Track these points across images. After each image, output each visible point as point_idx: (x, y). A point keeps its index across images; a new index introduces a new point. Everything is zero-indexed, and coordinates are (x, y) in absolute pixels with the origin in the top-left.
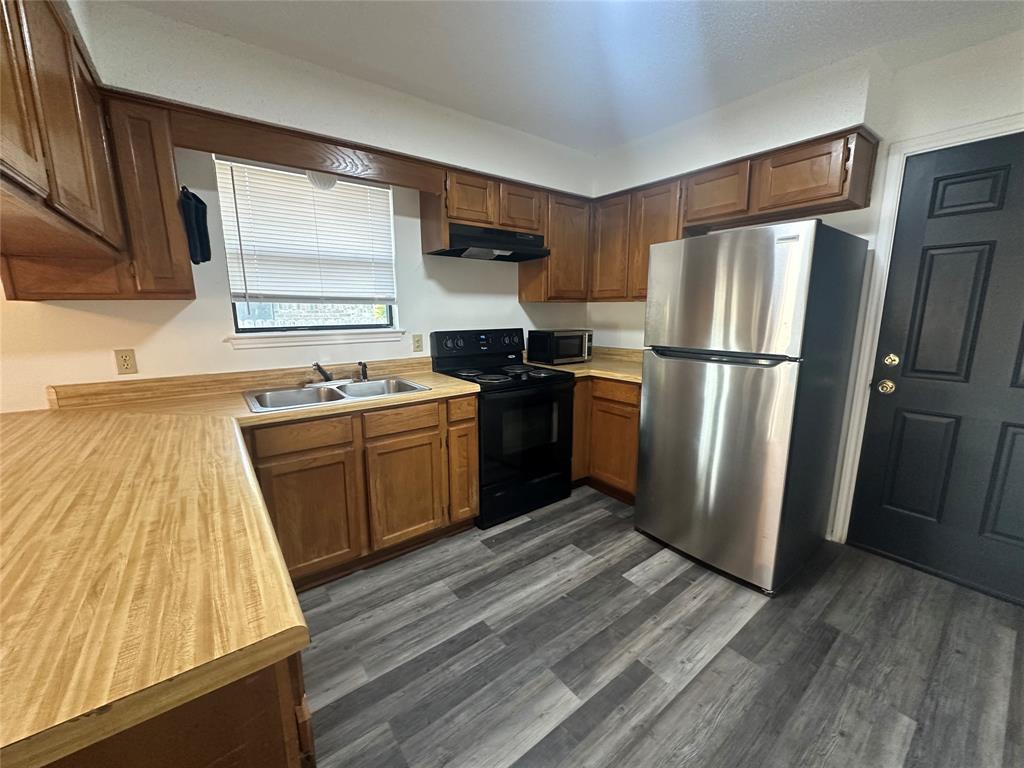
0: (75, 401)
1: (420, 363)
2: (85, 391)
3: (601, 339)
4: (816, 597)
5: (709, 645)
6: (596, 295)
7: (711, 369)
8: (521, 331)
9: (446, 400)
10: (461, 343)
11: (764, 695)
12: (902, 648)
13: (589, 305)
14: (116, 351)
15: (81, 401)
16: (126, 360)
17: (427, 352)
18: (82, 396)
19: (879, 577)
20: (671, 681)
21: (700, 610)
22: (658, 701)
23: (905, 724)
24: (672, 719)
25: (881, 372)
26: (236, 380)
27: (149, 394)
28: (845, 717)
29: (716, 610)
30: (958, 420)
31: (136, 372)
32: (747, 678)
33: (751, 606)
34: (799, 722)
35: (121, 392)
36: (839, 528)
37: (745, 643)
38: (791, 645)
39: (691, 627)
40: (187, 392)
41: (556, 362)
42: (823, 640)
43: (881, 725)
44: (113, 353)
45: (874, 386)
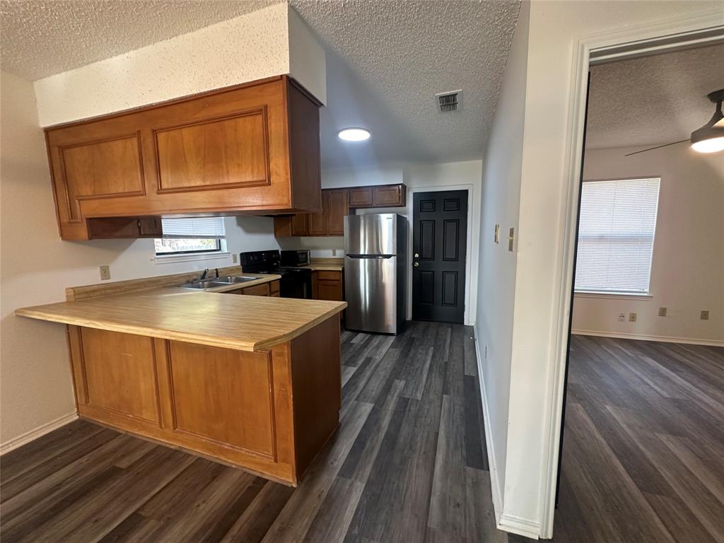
0: (82, 296)
1: (237, 268)
2: (88, 289)
3: (314, 254)
4: (408, 333)
5: (384, 350)
6: (311, 233)
7: (362, 261)
8: (278, 251)
9: (269, 283)
10: (256, 258)
11: (402, 353)
12: (429, 337)
13: (302, 238)
14: (101, 267)
15: (86, 295)
16: (105, 272)
17: (239, 263)
18: (87, 292)
19: (422, 325)
20: (378, 358)
21: (378, 344)
22: (377, 362)
23: (432, 348)
24: (382, 362)
25: (415, 260)
26: (159, 281)
27: (118, 290)
28: (420, 351)
29: (383, 343)
30: (434, 272)
31: (109, 278)
32: (396, 353)
33: (391, 340)
34: (411, 355)
35: (105, 289)
36: (409, 316)
37: (393, 346)
38: (405, 343)
39: (378, 347)
40: (136, 289)
41: (299, 265)
42: (411, 341)
43: (427, 350)
44: (99, 268)
45: (413, 264)
